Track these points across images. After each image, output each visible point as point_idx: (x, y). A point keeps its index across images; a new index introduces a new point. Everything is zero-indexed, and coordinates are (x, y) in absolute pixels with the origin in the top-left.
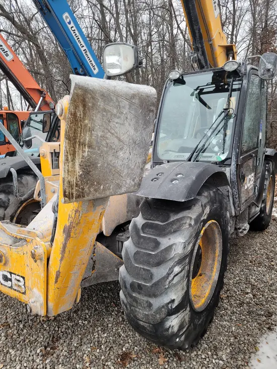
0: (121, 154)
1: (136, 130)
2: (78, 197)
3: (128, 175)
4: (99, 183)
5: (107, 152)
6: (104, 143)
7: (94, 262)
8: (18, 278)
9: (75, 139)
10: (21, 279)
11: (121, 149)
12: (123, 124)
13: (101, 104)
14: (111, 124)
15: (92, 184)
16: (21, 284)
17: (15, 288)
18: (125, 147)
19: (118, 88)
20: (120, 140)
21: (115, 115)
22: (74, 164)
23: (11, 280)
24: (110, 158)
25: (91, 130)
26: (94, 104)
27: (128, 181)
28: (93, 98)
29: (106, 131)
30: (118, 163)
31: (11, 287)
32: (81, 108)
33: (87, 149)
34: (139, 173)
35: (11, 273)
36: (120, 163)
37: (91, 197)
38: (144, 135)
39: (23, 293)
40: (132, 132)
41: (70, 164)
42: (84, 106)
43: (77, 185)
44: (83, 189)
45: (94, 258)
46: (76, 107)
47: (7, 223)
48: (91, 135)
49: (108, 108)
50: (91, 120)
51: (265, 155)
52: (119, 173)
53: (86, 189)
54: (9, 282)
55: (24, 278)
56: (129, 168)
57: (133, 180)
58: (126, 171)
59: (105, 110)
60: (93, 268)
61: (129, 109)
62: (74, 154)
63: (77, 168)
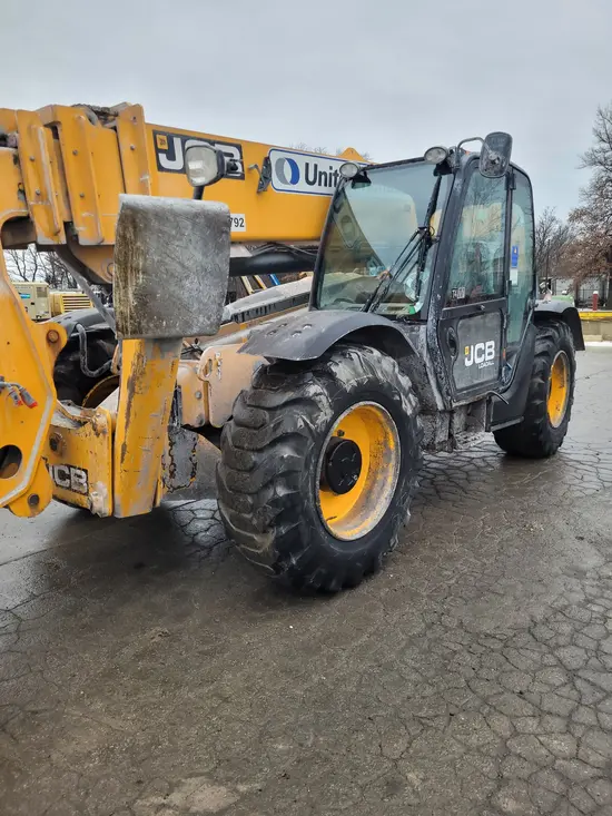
0: (187, 283)
1: (205, 255)
2: (134, 332)
3: (200, 311)
4: (161, 319)
5: (167, 281)
6: (162, 269)
7: (195, 465)
8: (78, 472)
9: (126, 264)
10: (83, 474)
11: (187, 277)
12: (186, 248)
13: (155, 224)
14: (170, 247)
15: (152, 319)
16: (83, 481)
17: (75, 488)
18: (192, 276)
19: (175, 207)
20: (183, 266)
21: (174, 237)
22: (126, 292)
23: (69, 477)
24: (172, 288)
25: (144, 254)
26: (145, 225)
27: (201, 319)
28: (145, 218)
29: (164, 255)
30: (185, 295)
31: (69, 488)
32: (131, 229)
33: (141, 276)
34: (215, 311)
35: (69, 467)
36: (187, 295)
37: (150, 334)
38: (217, 260)
39: (84, 494)
40: (199, 256)
41: (122, 291)
42: (135, 228)
43: (131, 318)
44: (140, 323)
45: (194, 458)
46: (125, 228)
47: (69, 405)
48: (146, 259)
49: (166, 229)
50: (144, 242)
51: (534, 312)
52: (187, 308)
53: (143, 324)
54: (68, 481)
55: (86, 471)
56: (200, 302)
57: (209, 319)
58: (196, 306)
59: (161, 231)
60: (193, 475)
61: (192, 229)
62: (126, 281)
63: (130, 296)
